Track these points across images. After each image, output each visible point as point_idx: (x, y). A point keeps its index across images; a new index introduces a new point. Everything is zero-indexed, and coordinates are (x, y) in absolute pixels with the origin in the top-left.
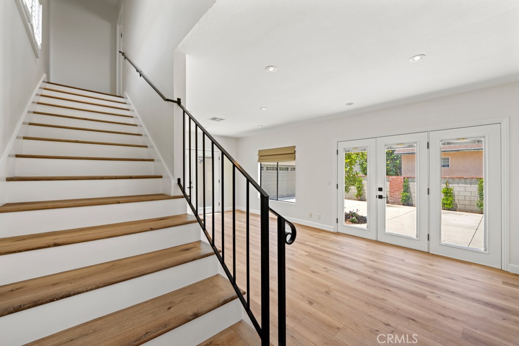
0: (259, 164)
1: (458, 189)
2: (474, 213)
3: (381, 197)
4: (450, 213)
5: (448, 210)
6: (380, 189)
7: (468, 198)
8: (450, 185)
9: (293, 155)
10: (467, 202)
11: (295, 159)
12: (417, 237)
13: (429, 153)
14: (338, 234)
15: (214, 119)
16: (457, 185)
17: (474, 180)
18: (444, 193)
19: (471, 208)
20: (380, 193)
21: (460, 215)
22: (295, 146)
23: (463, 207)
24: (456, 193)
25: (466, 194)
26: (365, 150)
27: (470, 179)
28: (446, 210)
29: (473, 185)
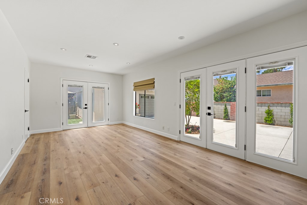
0: (134, 92)
1: (277, 111)
2: (287, 127)
3: (209, 114)
4: (271, 127)
5: (269, 125)
6: (209, 108)
7: (283, 117)
8: (271, 108)
9: (153, 85)
10: (282, 120)
11: (154, 87)
12: (236, 147)
13: (246, 77)
14: (179, 142)
15: (89, 57)
16: (275, 108)
17: (287, 104)
18: (267, 113)
19: (285, 123)
20: (209, 111)
21: (277, 128)
22: (154, 78)
23: (279, 123)
24: (275, 113)
25: (282, 114)
26: (199, 78)
27: (285, 104)
28: (268, 124)
29: (286, 108)
